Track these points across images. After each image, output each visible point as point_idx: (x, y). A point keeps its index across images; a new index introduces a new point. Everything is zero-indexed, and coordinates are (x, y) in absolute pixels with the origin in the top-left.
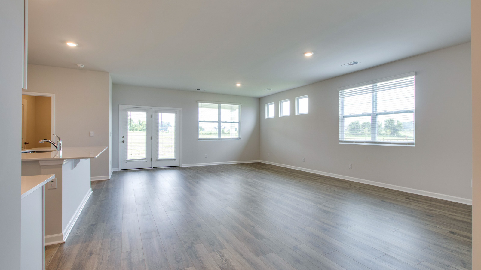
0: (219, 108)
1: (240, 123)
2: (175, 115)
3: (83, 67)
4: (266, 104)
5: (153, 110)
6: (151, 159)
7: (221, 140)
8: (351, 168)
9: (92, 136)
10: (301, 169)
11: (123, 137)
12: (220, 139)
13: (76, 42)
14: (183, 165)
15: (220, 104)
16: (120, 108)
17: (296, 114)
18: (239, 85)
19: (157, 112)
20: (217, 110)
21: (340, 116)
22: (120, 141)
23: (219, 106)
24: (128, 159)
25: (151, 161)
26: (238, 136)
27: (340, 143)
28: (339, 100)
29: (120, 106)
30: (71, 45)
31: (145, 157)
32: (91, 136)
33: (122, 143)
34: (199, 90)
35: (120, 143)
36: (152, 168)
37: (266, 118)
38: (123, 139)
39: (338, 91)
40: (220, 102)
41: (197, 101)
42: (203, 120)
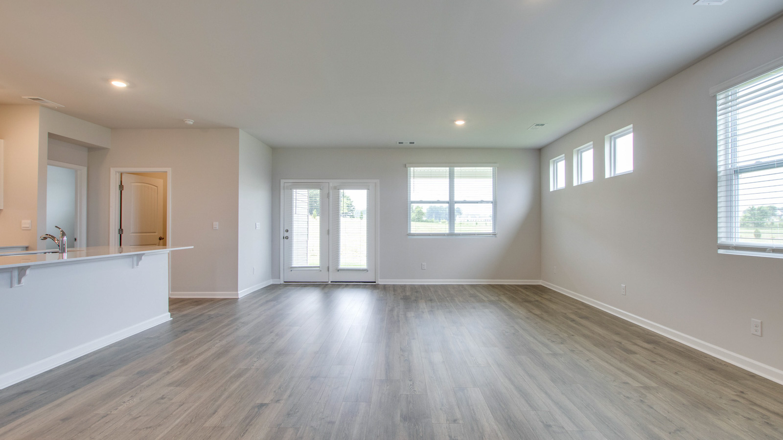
0: (451, 177)
1: (495, 203)
2: (367, 192)
3: (192, 123)
4: (551, 161)
5: (331, 185)
6: (328, 267)
7: (454, 237)
8: (759, 333)
9: (216, 229)
10: (620, 313)
11: (287, 231)
12: (452, 234)
13: (126, 81)
14: (381, 282)
15: (451, 168)
16: (282, 185)
17: (607, 176)
18: (460, 123)
19: (337, 188)
20: (447, 181)
21: (721, 169)
22: (282, 237)
23: (450, 171)
24: (293, 266)
25: (328, 271)
26: (492, 229)
27: (721, 251)
28: (716, 121)
29: (282, 181)
30: (119, 84)
31: (319, 263)
32: (214, 229)
33: (285, 239)
34: (413, 143)
35: (282, 240)
36: (330, 283)
37: (551, 189)
38: (286, 234)
39: (714, 97)
40: (451, 164)
41: (406, 165)
42: (419, 200)
